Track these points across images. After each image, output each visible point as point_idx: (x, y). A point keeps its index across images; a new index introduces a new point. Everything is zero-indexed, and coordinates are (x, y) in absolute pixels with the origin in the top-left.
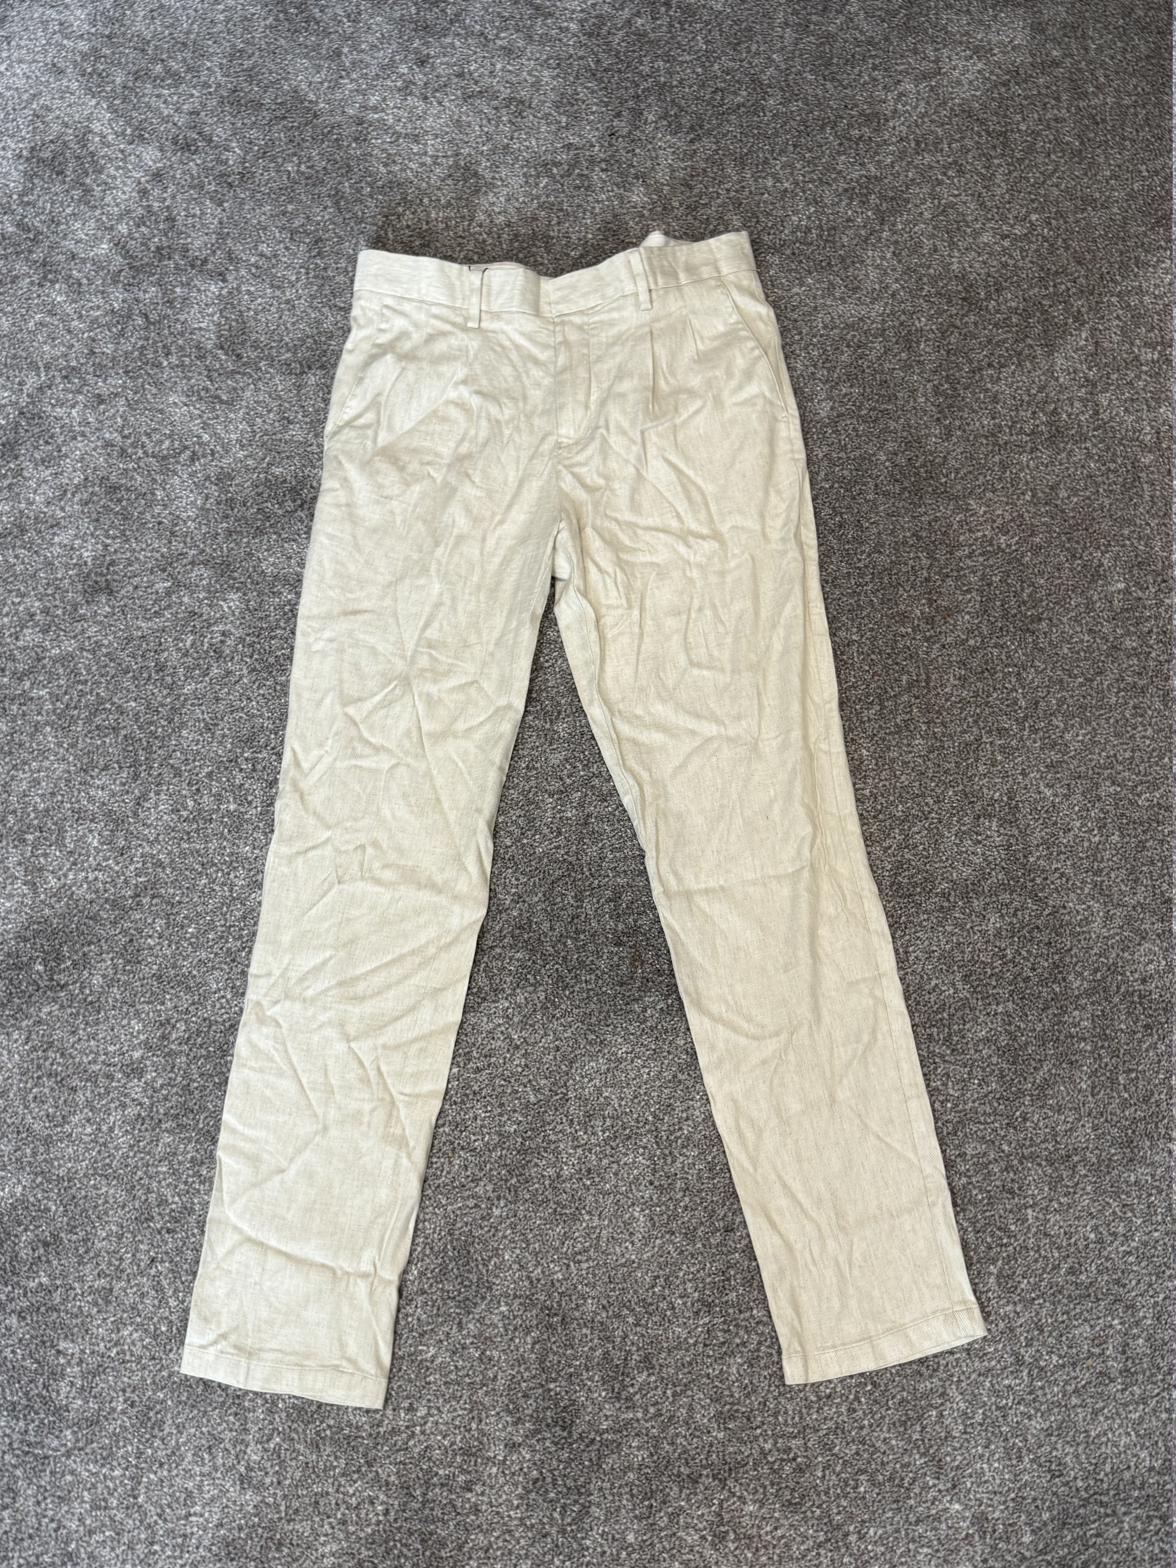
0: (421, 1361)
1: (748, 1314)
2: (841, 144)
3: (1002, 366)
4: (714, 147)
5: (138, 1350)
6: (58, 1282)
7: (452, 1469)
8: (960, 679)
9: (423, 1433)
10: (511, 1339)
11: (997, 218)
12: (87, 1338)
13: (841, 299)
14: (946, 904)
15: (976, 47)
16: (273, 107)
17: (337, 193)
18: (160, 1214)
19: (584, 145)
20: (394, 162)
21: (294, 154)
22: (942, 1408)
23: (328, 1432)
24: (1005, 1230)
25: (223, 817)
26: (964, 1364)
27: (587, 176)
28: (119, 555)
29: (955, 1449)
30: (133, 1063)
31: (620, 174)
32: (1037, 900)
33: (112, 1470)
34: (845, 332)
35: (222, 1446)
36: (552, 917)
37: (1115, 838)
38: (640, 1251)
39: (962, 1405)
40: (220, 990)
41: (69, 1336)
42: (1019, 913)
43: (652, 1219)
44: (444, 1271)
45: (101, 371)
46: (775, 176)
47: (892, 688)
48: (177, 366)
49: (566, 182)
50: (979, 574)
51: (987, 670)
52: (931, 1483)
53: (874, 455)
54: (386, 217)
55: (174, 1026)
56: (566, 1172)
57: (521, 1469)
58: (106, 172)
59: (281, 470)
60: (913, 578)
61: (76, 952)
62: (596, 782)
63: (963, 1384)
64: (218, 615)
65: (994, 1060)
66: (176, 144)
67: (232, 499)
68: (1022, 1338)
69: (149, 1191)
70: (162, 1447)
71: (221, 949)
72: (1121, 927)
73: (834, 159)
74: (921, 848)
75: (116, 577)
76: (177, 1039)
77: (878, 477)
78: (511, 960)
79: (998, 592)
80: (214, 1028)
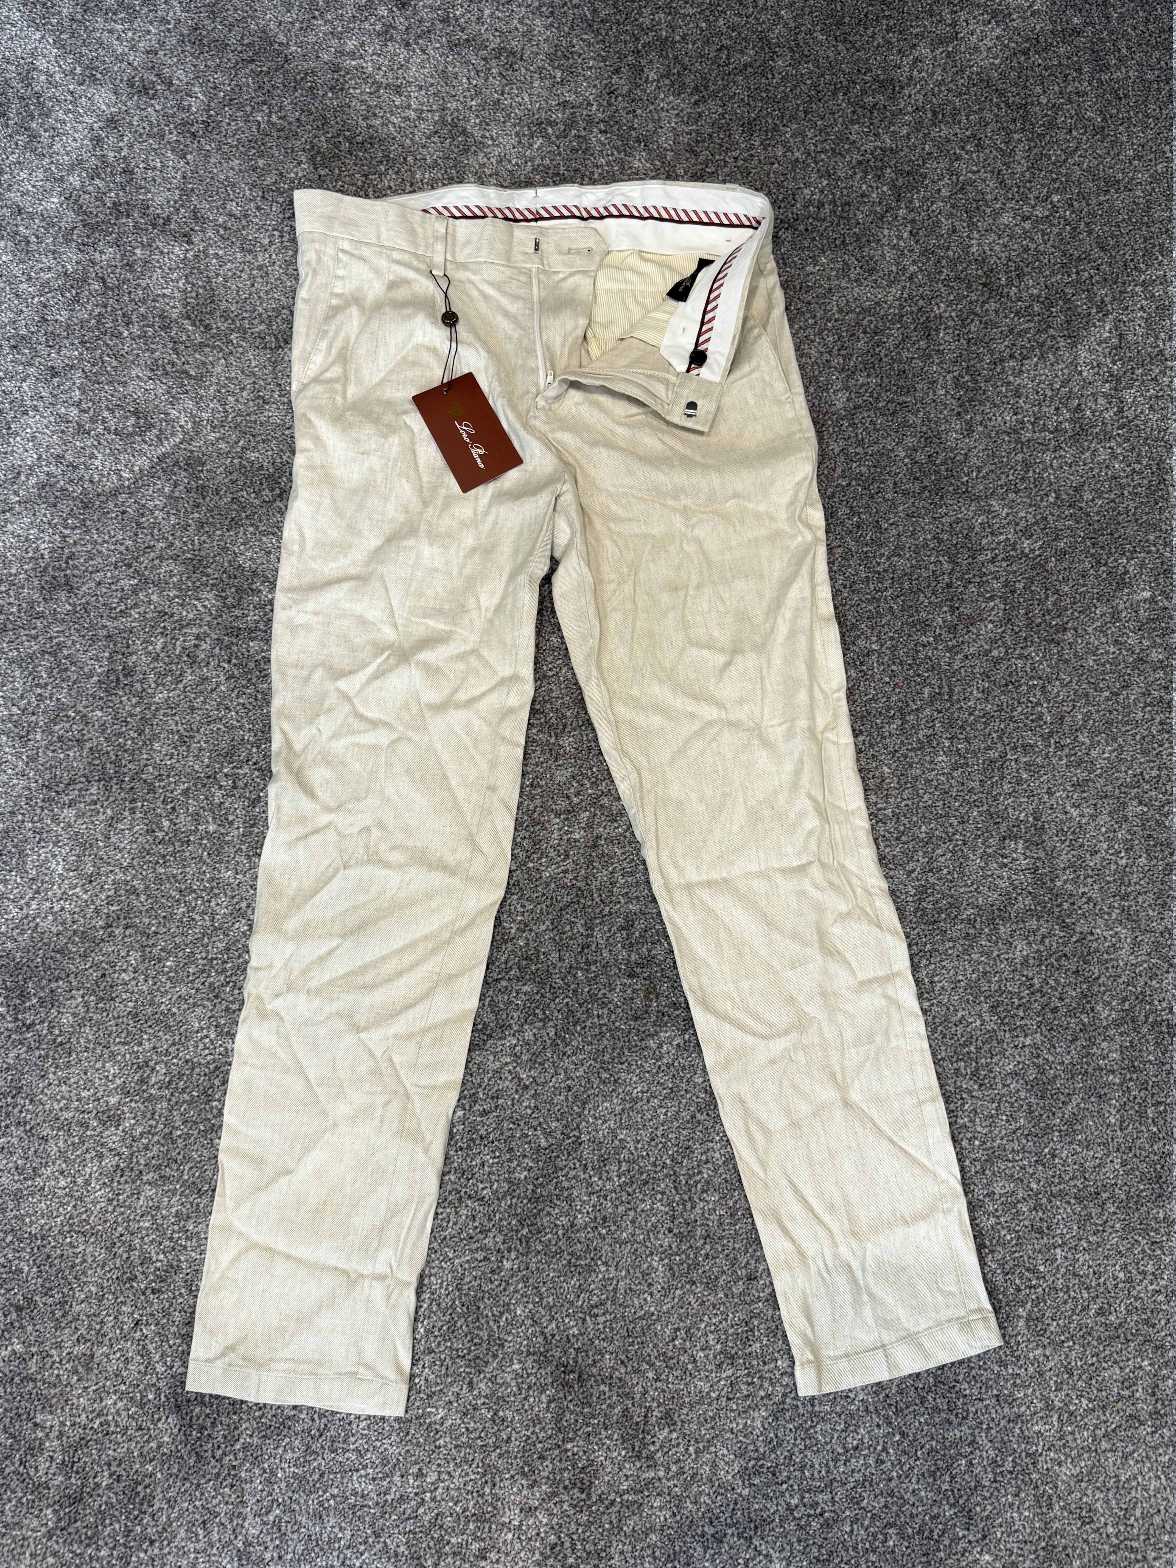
0: (430, 1424)
1: (773, 1365)
2: (854, 112)
3: (1025, 358)
4: (720, 110)
5: (123, 1420)
6: (33, 1349)
7: (465, 1537)
8: (983, 691)
9: (433, 1499)
10: (525, 1399)
11: (1017, 197)
12: (67, 1409)
13: (856, 281)
14: (972, 931)
15: (994, 11)
16: (239, 49)
17: (313, 147)
18: (143, 1273)
19: (581, 104)
20: (375, 115)
21: (264, 103)
22: (972, 1456)
23: (332, 1502)
24: (1034, 1270)
25: (202, 839)
26: (993, 1411)
27: (584, 138)
28: (79, 548)
29: (985, 1499)
30: (109, 1110)
31: (621, 137)
32: (1065, 927)
33: (98, 1549)
34: (861, 317)
35: (217, 1520)
36: (561, 947)
37: (1143, 861)
38: (660, 1303)
39: (991, 1452)
40: (202, 1029)
41: (48, 1406)
42: (1047, 941)
43: (671, 1269)
44: (452, 1328)
45: (53, 341)
46: (784, 144)
47: (913, 701)
48: (139, 337)
49: (562, 142)
50: (1002, 580)
51: (1011, 683)
52: (960, 1535)
53: (892, 450)
54: (366, 176)
55: (153, 1069)
56: (580, 1220)
57: (538, 1534)
58: (54, 115)
59: (257, 455)
60: (934, 583)
61: (42, 988)
62: (605, 801)
63: (993, 1432)
64: (191, 616)
65: (1023, 1094)
66: (132, 86)
67: (203, 487)
68: (1052, 1382)
69: (131, 1248)
70: (151, 1524)
71: (203, 984)
72: (1149, 954)
73: (847, 128)
74: (945, 871)
75: (76, 572)
76: (156, 1083)
77: (897, 474)
78: (518, 994)
79: (1021, 600)
80: (197, 1070)
